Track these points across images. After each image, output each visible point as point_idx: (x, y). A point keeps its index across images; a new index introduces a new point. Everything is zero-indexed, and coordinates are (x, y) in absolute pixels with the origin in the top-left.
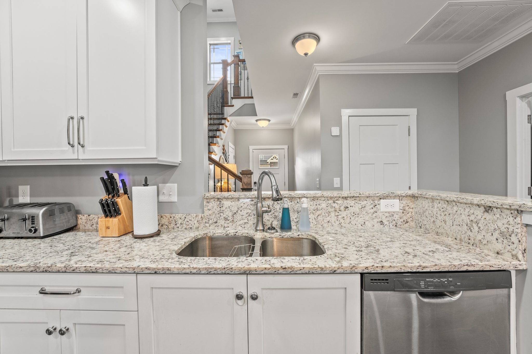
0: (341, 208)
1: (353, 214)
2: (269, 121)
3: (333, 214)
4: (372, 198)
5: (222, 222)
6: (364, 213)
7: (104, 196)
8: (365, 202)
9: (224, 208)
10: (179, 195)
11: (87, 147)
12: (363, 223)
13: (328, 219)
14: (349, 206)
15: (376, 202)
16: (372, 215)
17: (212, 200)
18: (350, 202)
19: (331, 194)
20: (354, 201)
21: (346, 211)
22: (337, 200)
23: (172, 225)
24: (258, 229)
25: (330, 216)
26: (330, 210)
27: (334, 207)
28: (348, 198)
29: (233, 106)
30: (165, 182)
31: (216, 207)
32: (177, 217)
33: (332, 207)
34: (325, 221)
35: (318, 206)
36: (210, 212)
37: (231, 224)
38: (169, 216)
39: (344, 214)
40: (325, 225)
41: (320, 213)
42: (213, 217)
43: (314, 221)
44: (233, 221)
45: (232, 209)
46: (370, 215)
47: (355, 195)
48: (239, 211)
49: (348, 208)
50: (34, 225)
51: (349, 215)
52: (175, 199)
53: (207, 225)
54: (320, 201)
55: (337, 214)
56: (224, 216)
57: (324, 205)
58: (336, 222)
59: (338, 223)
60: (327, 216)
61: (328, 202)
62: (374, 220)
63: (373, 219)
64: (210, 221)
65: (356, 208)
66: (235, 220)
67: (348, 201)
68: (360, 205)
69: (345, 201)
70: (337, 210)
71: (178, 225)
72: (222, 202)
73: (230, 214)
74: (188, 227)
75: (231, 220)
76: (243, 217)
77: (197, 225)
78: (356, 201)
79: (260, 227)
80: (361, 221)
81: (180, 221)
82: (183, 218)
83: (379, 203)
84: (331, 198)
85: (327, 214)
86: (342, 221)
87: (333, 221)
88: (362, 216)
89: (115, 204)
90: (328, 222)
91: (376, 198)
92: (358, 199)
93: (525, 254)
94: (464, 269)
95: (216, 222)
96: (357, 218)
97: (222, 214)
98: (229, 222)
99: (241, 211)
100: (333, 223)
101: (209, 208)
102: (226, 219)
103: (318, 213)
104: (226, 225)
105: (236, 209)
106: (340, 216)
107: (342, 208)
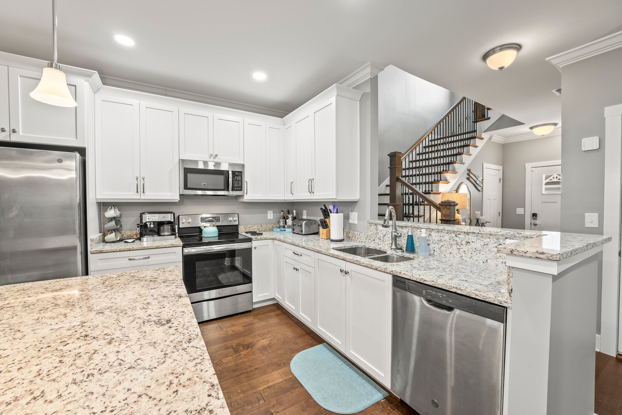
0: (462, 242)
1: (474, 250)
3: (455, 247)
4: (497, 236)
5: (377, 240)
6: (487, 250)
7: (322, 218)
8: (488, 240)
9: (378, 231)
10: (358, 220)
11: (315, 193)
12: (485, 260)
13: (450, 250)
14: (470, 242)
15: (501, 241)
16: (496, 254)
17: (373, 225)
18: (472, 238)
19: (451, 228)
20: (476, 237)
21: (468, 246)
22: (459, 234)
23: (354, 238)
24: (392, 248)
25: (452, 248)
26: (453, 243)
27: (456, 241)
28: (470, 234)
30: (352, 211)
31: (374, 230)
32: (356, 234)
33: (454, 240)
34: (447, 252)
35: (442, 238)
36: (371, 233)
37: (382, 242)
38: (352, 233)
39: (465, 248)
40: (448, 255)
41: (443, 244)
42: (372, 236)
43: (438, 250)
44: (383, 240)
45: (383, 232)
46: (493, 253)
47: (475, 232)
48: (387, 234)
49: (469, 243)
50: (301, 229)
51: (470, 250)
52: (356, 222)
53: (370, 241)
54: (444, 233)
55: (458, 247)
56: (379, 236)
57: (447, 237)
58: (458, 254)
59: (459, 255)
60: (449, 247)
61: (450, 235)
62: (498, 260)
63: (497, 258)
64: (371, 238)
65: (478, 244)
66: (385, 240)
67: (469, 236)
68: (482, 242)
69: (467, 236)
70: (459, 243)
71: (356, 239)
72: (378, 227)
73: (382, 236)
74: (361, 241)
75: (382, 240)
76: (389, 239)
77: (365, 240)
78: (478, 238)
79: (394, 247)
80: (482, 257)
81: (357, 237)
82: (358, 234)
83: (504, 242)
84: (454, 232)
85: (449, 246)
86: (463, 254)
87: (454, 254)
88: (483, 253)
90: (451, 253)
91: (501, 237)
92: (480, 235)
93: (512, 295)
94: (454, 290)
95: (374, 240)
96: (478, 254)
97: (377, 235)
98: (381, 241)
99: (388, 234)
100: (455, 255)
101: (371, 230)
102: (380, 239)
103: (442, 243)
104: (379, 243)
105: (385, 233)
106: (461, 250)
107: (464, 242)
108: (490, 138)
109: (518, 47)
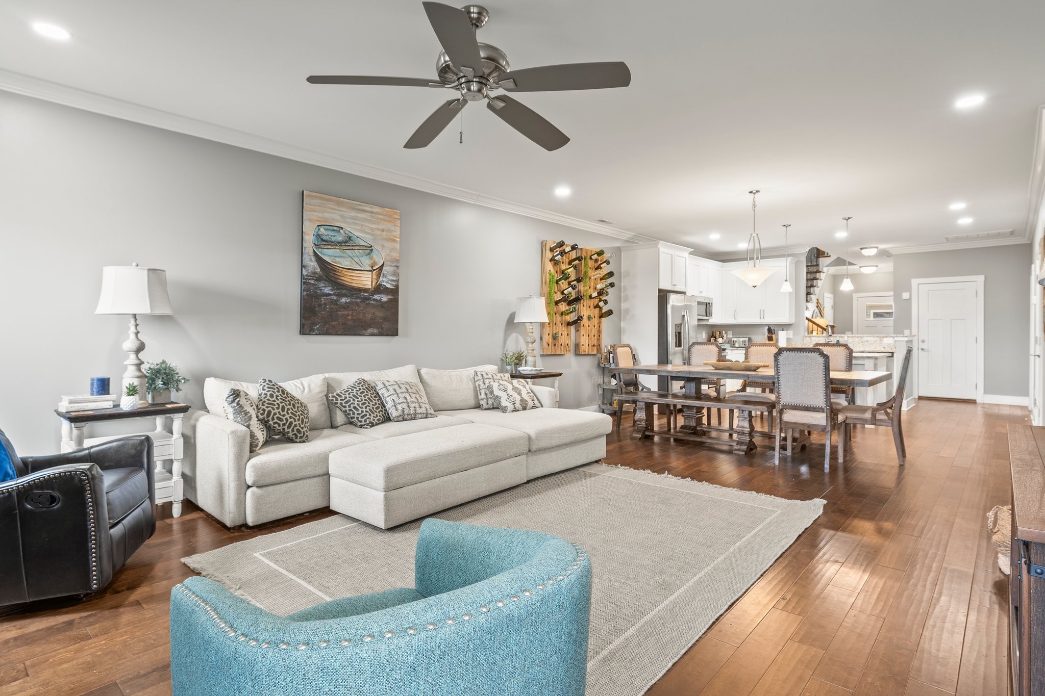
2: (877, 266)
3: (861, 344)
7: (768, 334)
11: (763, 319)
17: (808, 337)
29: (830, 256)
52: (791, 337)
70: (863, 342)
89: (772, 337)
105: (818, 341)
108: (828, 271)
109: (877, 248)
